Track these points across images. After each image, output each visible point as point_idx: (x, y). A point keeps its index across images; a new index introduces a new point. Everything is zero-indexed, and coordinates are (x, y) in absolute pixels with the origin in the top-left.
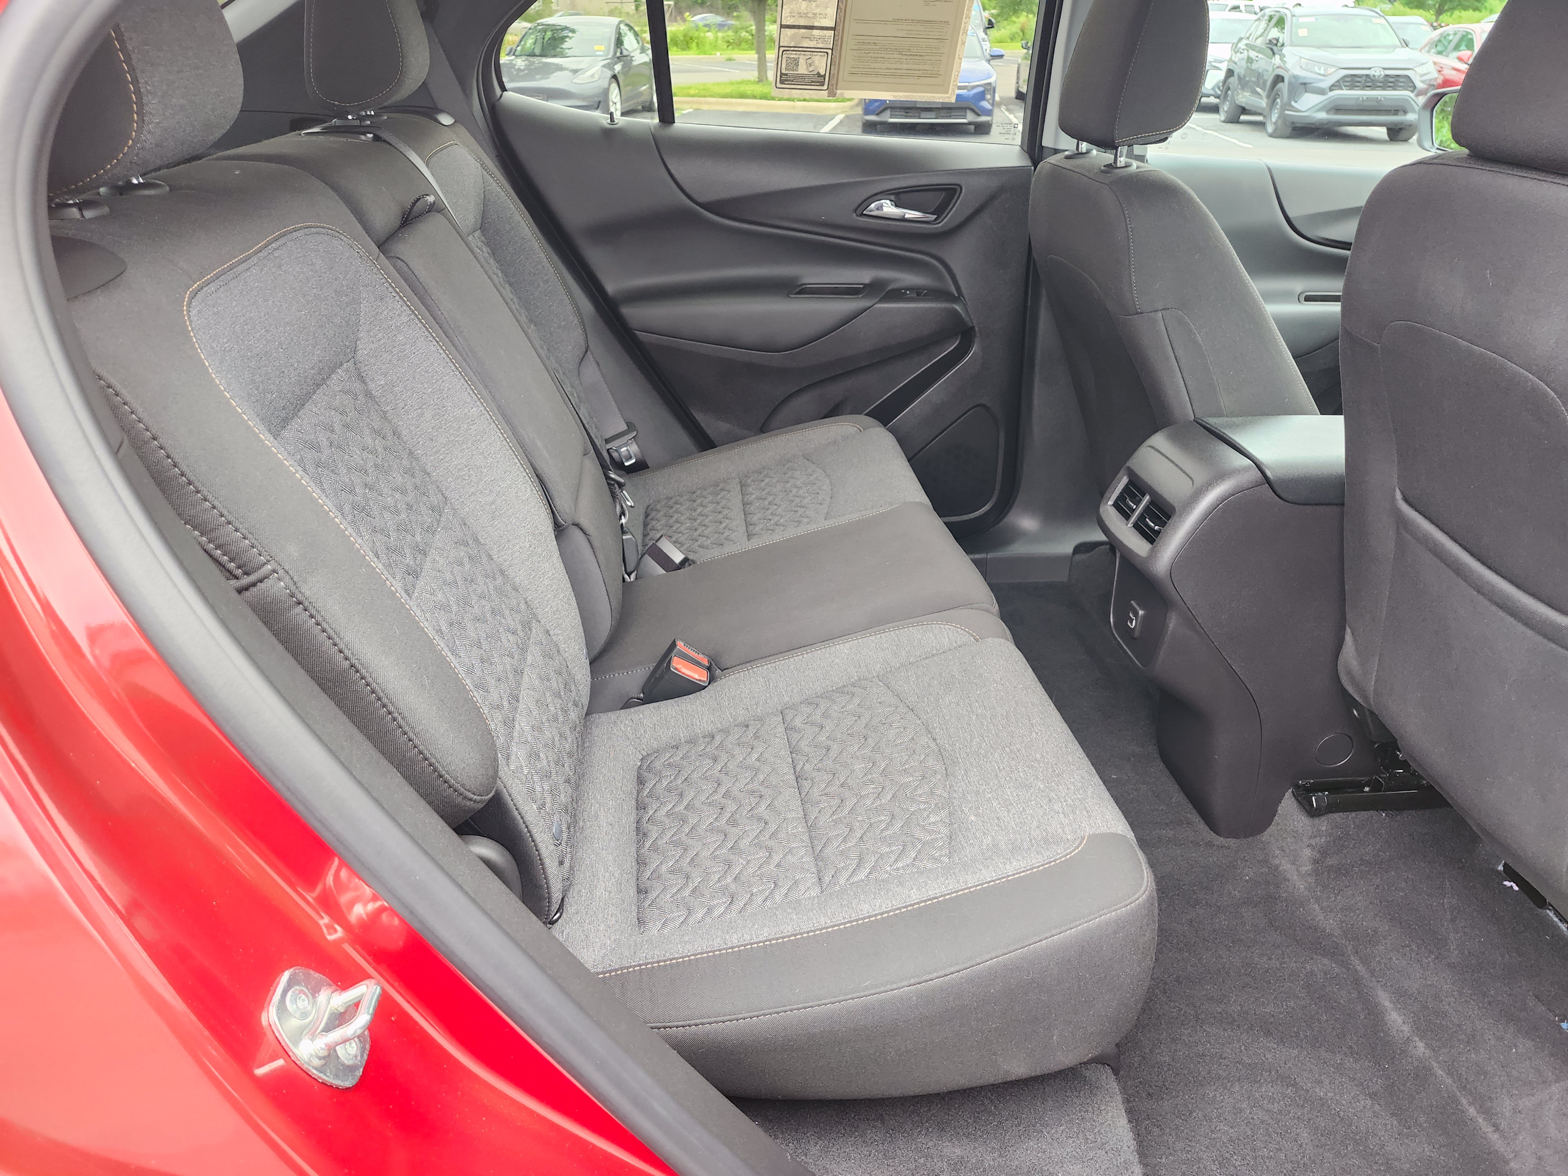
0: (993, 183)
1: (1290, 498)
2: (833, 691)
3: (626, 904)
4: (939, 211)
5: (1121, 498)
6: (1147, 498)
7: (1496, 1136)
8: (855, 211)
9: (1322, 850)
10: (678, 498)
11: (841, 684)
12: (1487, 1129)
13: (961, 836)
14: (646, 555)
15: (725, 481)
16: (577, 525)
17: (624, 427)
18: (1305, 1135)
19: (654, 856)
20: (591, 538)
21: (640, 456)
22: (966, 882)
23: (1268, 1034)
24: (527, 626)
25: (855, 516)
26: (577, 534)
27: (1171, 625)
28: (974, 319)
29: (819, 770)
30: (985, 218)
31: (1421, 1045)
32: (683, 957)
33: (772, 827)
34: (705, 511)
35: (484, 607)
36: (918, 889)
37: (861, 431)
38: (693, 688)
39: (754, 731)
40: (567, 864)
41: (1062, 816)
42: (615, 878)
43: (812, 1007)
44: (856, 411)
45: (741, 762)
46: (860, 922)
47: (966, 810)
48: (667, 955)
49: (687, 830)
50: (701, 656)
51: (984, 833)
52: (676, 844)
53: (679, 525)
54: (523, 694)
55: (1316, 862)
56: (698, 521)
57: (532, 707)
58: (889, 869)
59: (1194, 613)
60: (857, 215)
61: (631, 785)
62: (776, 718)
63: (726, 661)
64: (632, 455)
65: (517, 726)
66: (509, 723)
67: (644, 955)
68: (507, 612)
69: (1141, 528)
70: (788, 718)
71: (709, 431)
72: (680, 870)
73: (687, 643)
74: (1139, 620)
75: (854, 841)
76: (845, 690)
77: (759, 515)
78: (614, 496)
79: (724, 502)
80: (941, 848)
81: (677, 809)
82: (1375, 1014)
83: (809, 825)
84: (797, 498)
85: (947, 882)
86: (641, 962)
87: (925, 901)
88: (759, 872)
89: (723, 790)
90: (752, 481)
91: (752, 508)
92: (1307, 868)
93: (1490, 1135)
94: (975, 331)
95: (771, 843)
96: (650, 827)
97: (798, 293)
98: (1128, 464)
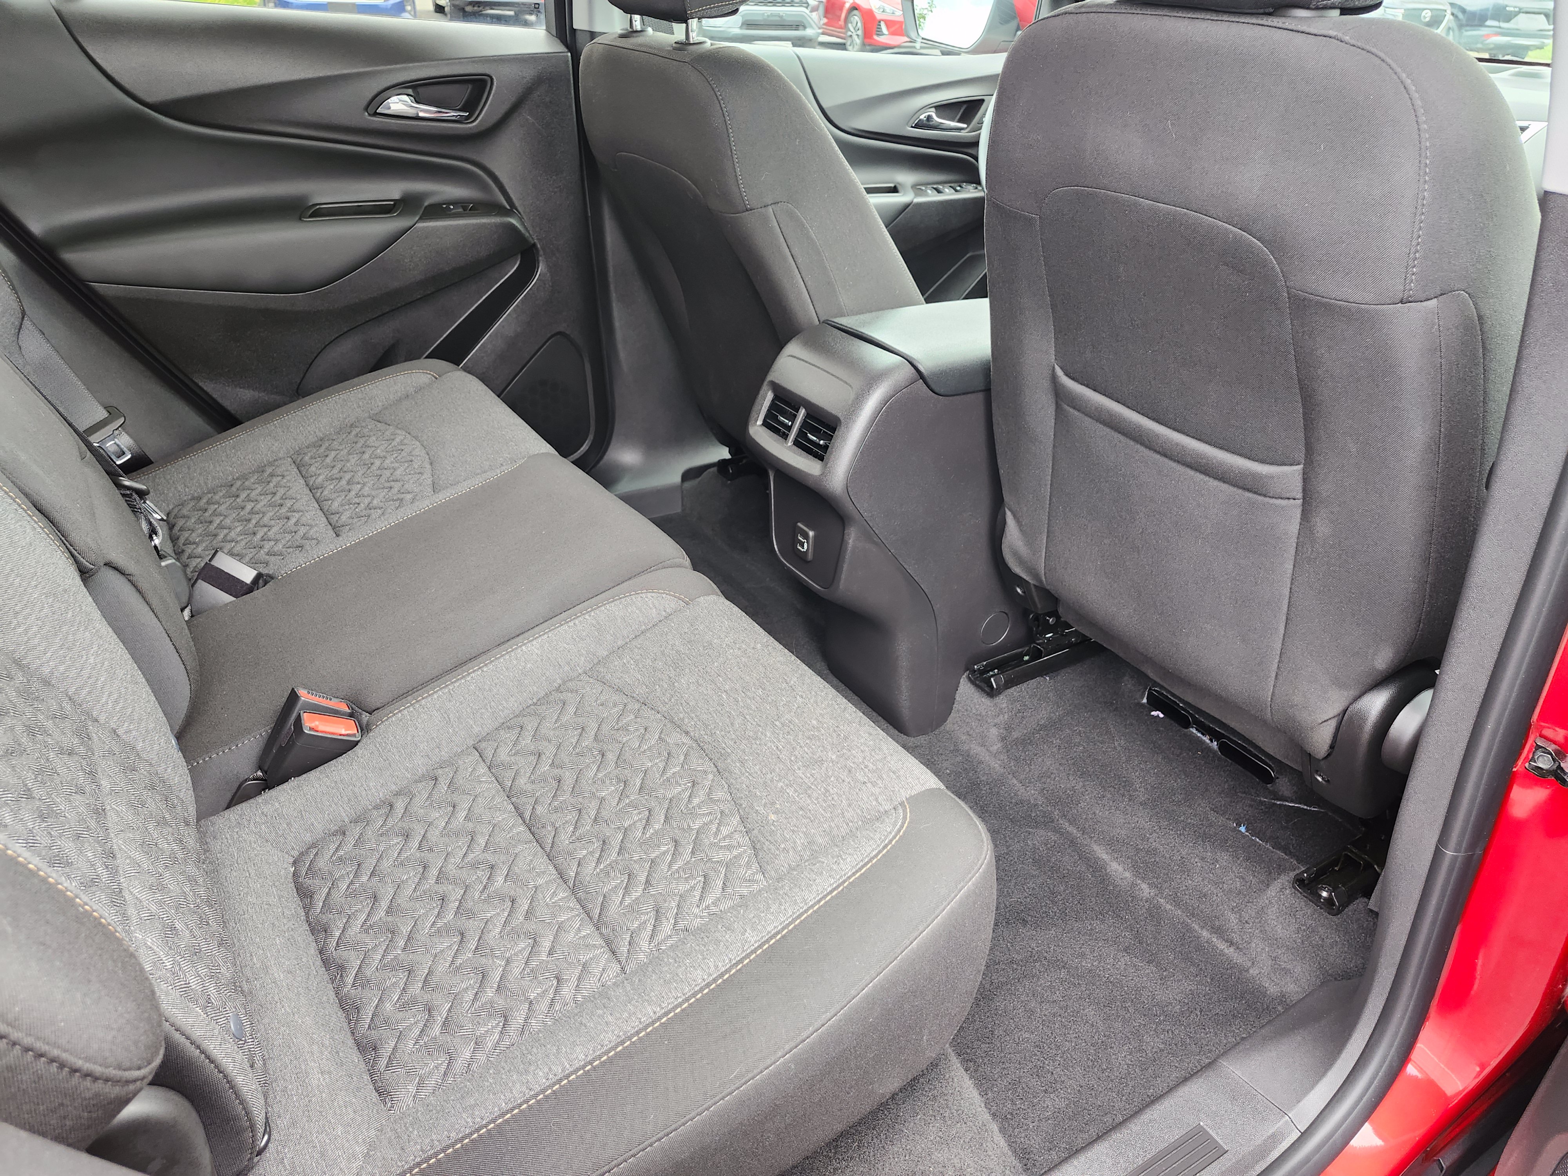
0: (528, 73)
1: (942, 391)
2: (535, 704)
3: (355, 1079)
4: (471, 106)
5: (770, 415)
6: (802, 412)
7: (1232, 949)
8: (366, 109)
9: (1006, 726)
10: (210, 496)
11: (542, 694)
12: (1222, 946)
13: (767, 843)
14: (200, 581)
15: (270, 464)
16: (108, 564)
17: (103, 414)
18: (1090, 1012)
19: (367, 993)
20: (134, 579)
21: (136, 449)
22: (805, 901)
23: (1025, 922)
24: (84, 735)
25: (477, 482)
26: (110, 575)
27: (850, 541)
28: (531, 234)
29: (556, 810)
30: (525, 116)
31: (1144, 886)
32: (478, 1130)
33: (524, 905)
34: (259, 506)
35: (12, 729)
36: (753, 929)
37: (436, 378)
38: (345, 747)
39: (448, 782)
40: (259, 1064)
41: (869, 785)
42: (326, 1048)
43: (676, 1130)
44: (412, 356)
45: (444, 828)
46: (698, 996)
47: (761, 809)
48: (453, 1134)
49: (402, 943)
50: (334, 700)
51: (793, 831)
52: (394, 967)
53: (226, 531)
54: (117, 842)
55: (1003, 739)
56: (254, 522)
57: (138, 856)
58: (696, 911)
59: (871, 525)
60: (369, 115)
61: (294, 904)
62: (471, 758)
63: (373, 701)
64: (125, 449)
65: (128, 897)
66: (117, 898)
67: (419, 1147)
68: (49, 724)
69: (802, 444)
70: (489, 754)
71: (227, 404)
72: (414, 1001)
73: (310, 690)
74: (811, 541)
75: (640, 889)
76: (551, 698)
77: (340, 499)
78: (134, 509)
79: (281, 491)
80: (748, 865)
81: (375, 918)
82: (1097, 868)
83: (571, 886)
84: (385, 471)
85: (783, 908)
86: (418, 1160)
87: (767, 941)
88: (528, 970)
89: (434, 872)
90: (311, 458)
91: (326, 493)
92: (997, 746)
93: (1226, 951)
94: (537, 249)
95: (531, 926)
96: (345, 954)
97: (311, 216)
98: (772, 376)
